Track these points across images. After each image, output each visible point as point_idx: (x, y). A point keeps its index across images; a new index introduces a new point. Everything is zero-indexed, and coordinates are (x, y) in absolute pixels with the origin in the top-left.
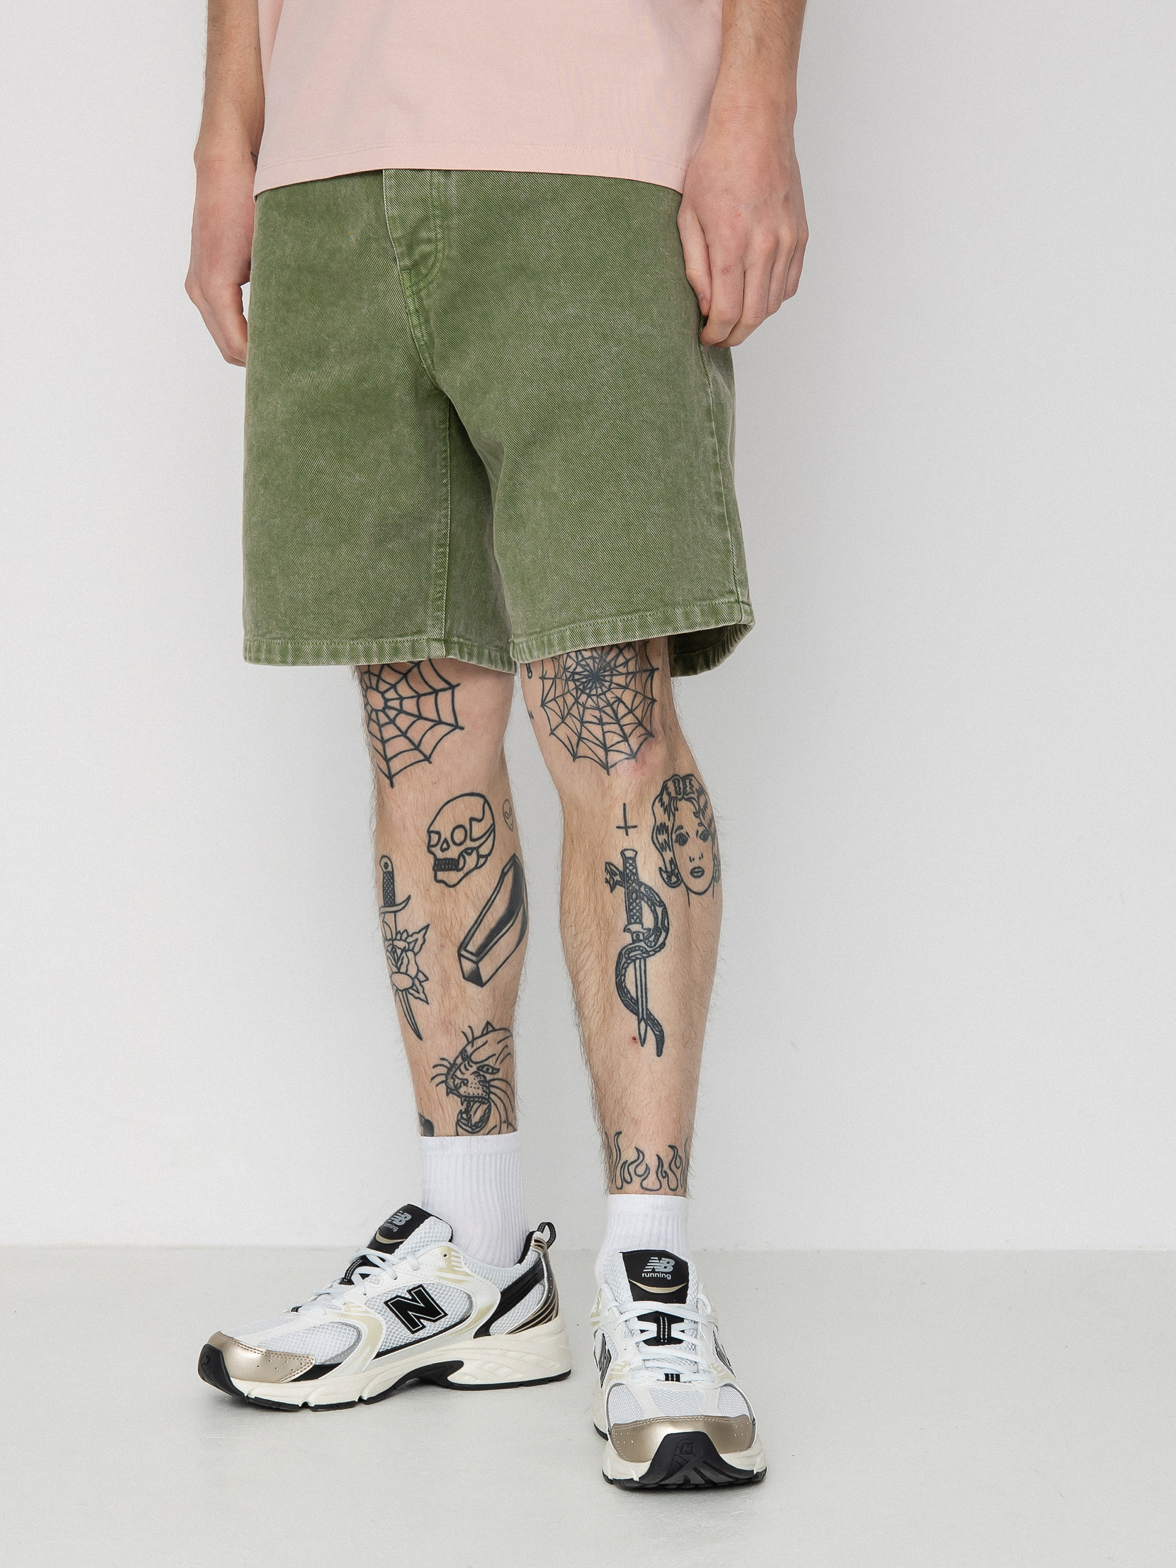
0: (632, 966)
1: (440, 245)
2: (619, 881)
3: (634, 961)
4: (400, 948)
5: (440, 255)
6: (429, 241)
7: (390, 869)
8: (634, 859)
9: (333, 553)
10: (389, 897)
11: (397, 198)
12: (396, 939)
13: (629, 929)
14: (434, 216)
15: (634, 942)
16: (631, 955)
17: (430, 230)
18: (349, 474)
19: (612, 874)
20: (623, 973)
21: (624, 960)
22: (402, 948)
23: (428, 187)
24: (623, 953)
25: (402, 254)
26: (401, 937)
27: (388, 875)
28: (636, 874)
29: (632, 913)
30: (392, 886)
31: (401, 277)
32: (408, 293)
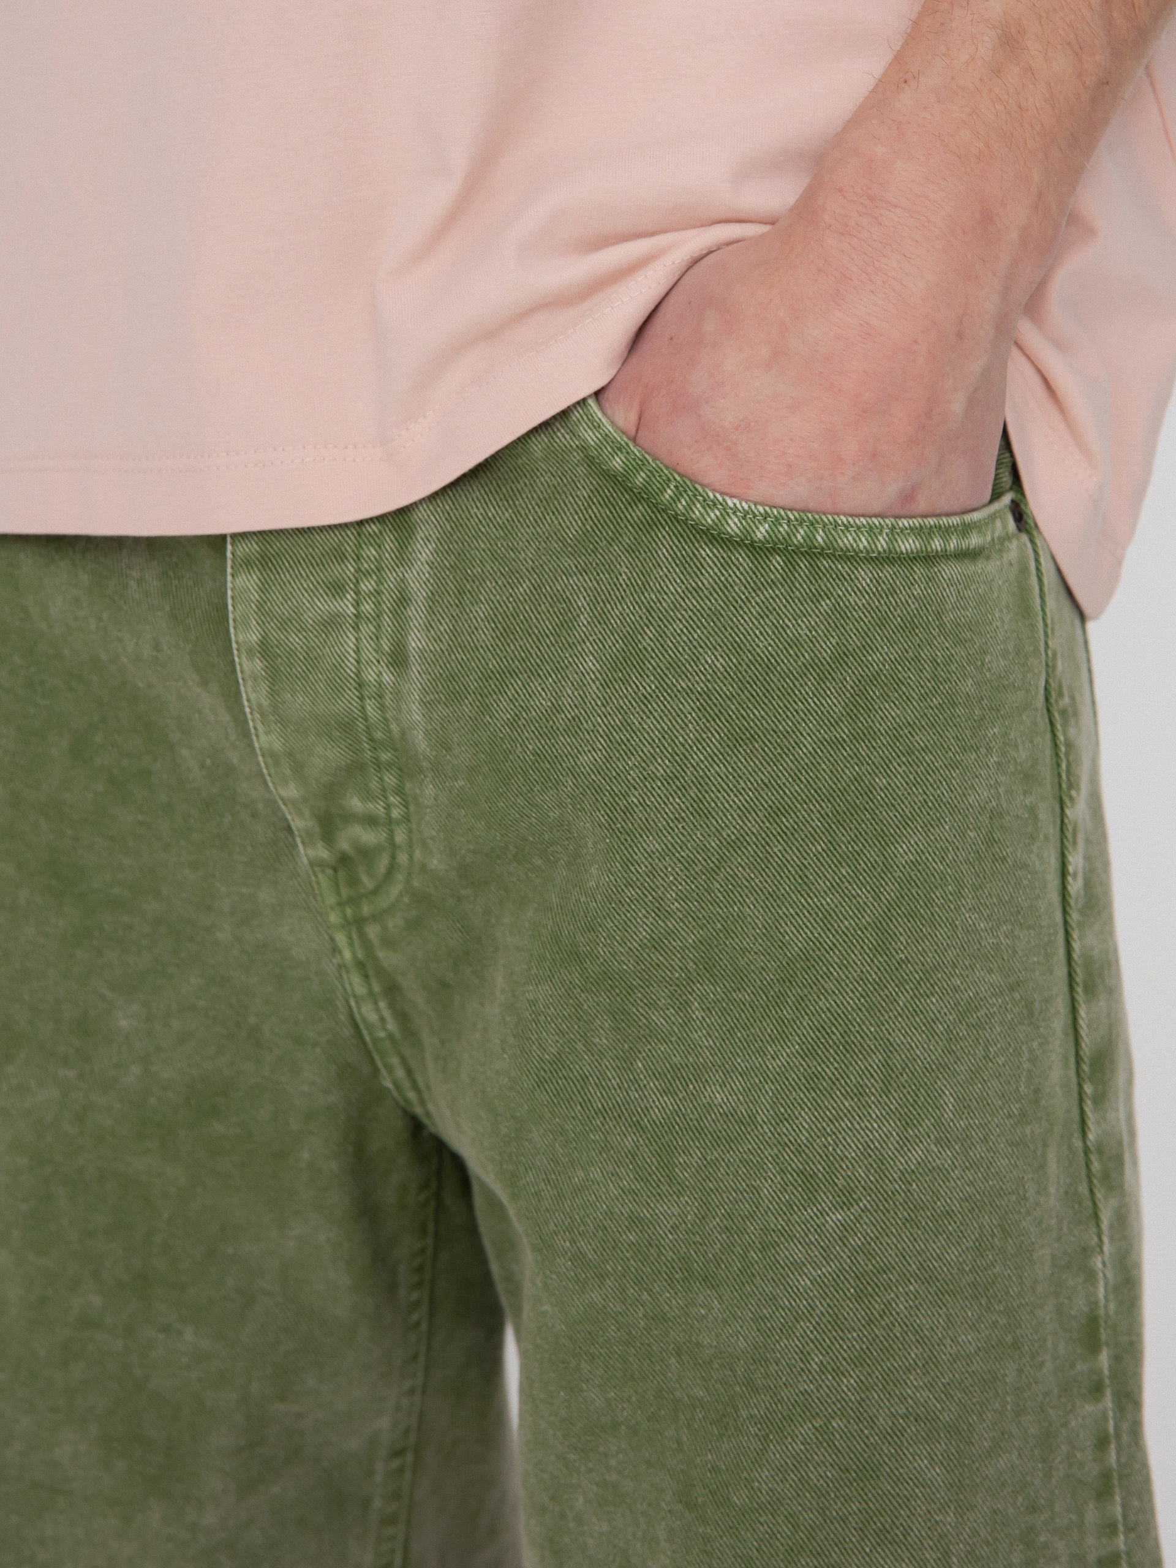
1: (401, 834)
5: (404, 857)
6: (371, 821)
14: (378, 765)
17: (369, 795)
23: (352, 694)
31: (313, 878)
32: (334, 918)
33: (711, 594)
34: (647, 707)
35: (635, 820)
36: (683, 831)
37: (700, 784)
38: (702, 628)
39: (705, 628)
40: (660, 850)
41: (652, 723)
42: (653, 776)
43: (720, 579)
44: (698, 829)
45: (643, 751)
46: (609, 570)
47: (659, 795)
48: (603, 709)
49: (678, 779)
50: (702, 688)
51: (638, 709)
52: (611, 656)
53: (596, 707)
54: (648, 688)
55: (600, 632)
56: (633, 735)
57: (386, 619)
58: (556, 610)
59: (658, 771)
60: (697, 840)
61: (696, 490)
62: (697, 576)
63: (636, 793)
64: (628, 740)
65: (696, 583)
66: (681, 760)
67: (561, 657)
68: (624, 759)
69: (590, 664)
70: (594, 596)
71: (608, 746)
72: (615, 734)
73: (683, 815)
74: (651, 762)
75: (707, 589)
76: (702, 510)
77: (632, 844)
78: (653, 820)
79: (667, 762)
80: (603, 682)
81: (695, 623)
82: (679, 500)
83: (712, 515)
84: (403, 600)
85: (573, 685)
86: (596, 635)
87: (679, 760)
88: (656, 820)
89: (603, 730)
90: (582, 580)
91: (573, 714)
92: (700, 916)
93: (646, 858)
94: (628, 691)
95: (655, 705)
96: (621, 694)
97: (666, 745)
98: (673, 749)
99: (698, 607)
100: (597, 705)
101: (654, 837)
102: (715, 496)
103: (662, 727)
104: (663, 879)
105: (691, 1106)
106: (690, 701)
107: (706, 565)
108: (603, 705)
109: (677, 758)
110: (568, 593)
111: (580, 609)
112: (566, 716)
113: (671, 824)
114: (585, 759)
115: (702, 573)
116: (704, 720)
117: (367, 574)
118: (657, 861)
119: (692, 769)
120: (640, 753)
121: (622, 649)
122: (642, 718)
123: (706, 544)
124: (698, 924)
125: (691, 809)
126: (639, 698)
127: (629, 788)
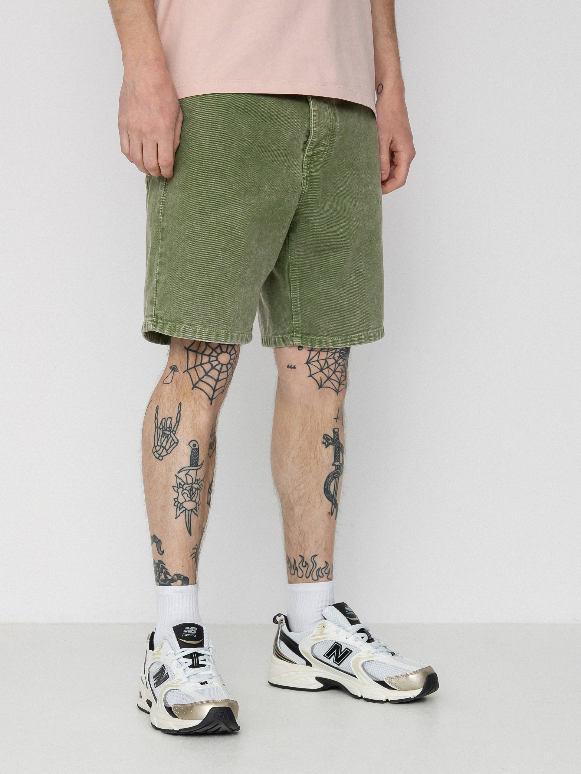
0: (334, 480)
1: (327, 148)
2: (331, 443)
3: (335, 478)
4: (195, 488)
5: (326, 153)
7: (197, 447)
8: (338, 432)
10: (195, 462)
12: (194, 484)
13: (335, 464)
15: (336, 470)
16: (334, 476)
19: (327, 439)
20: (329, 484)
21: (331, 478)
22: (196, 488)
24: (331, 475)
25: (311, 149)
26: (197, 482)
27: (196, 450)
28: (338, 439)
29: (336, 457)
30: (197, 456)
31: (304, 160)
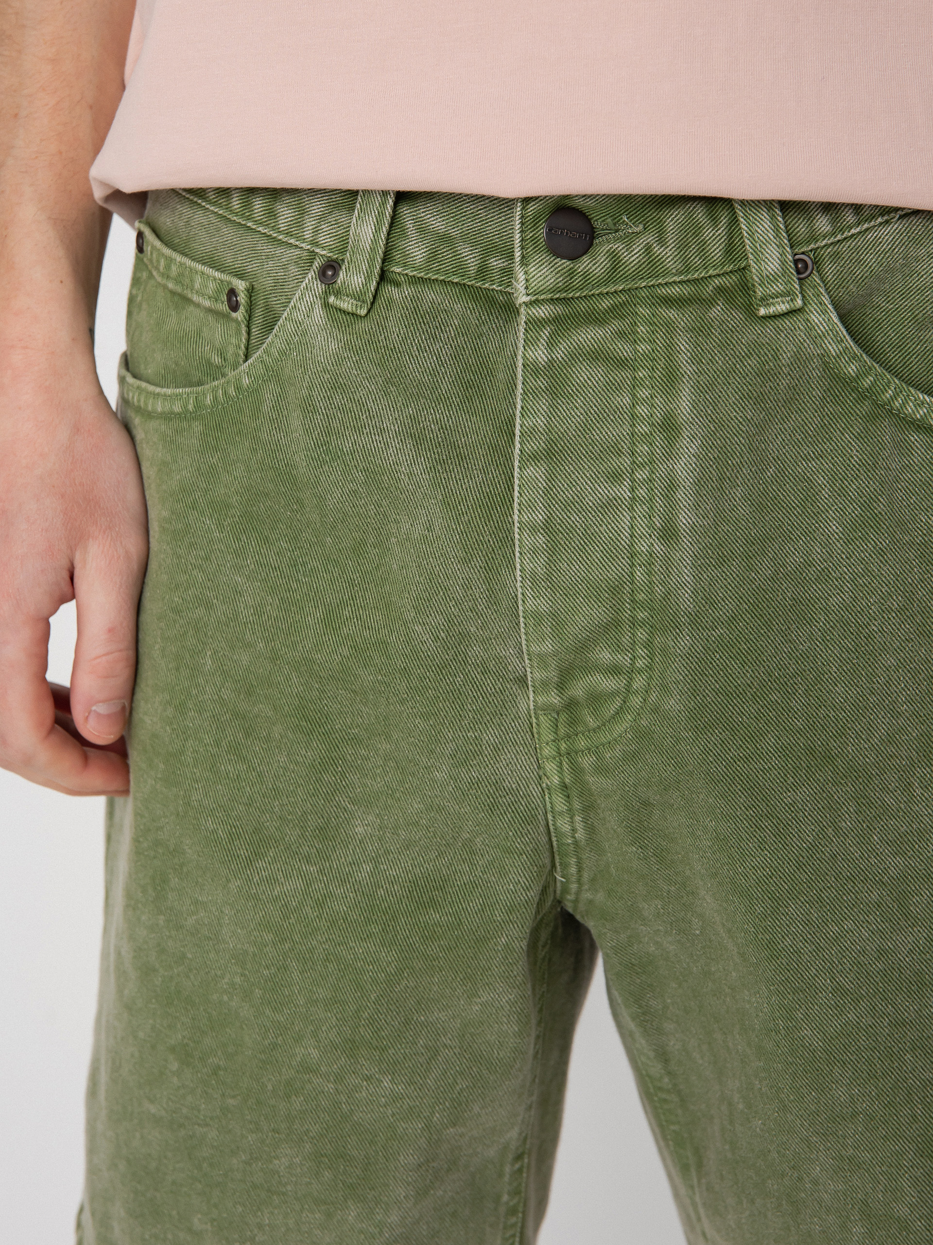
5: (636, 701)
9: (329, 1215)
11: (549, 577)
14: (634, 623)
17: (618, 648)
18: (368, 1079)
25: (545, 684)
31: (534, 720)
32: (547, 751)
33: (921, 469)
34: (884, 558)
35: (875, 643)
36: (912, 649)
37: (923, 612)
38: (916, 495)
39: (918, 495)
40: (895, 664)
41: (888, 569)
42: (889, 609)
43: (926, 457)
44: (922, 647)
45: (882, 591)
46: (842, 455)
47: (893, 623)
48: (847, 561)
49: (908, 610)
50: (920, 541)
51: (877, 560)
52: (851, 520)
53: (841, 560)
54: (883, 543)
55: (840, 503)
56: (873, 579)
57: (659, 502)
58: (799, 488)
59: (893, 605)
60: (922, 655)
61: (910, 391)
62: (909, 456)
63: (876, 623)
64: (869, 583)
65: (909, 461)
66: (910, 595)
67: (808, 524)
68: (867, 598)
69: (834, 528)
70: (832, 475)
71: (853, 588)
72: (859, 579)
73: (912, 636)
74: (888, 599)
75: (917, 465)
76: (914, 408)
77: (874, 662)
78: (889, 642)
79: (900, 598)
80: (846, 541)
81: (911, 492)
82: (896, 399)
83: (921, 412)
84: (672, 486)
85: (821, 545)
86: (837, 505)
87: (908, 596)
88: (892, 643)
89: (849, 577)
90: (819, 463)
91: (822, 566)
92: (922, 714)
93: (884, 672)
94: (868, 546)
95: (889, 556)
96: (862, 549)
97: (899, 585)
98: (904, 588)
99: (912, 479)
100: (842, 558)
101: (890, 655)
102: (924, 397)
103: (895, 572)
104: (896, 686)
105: (918, 860)
106: (913, 551)
107: (915, 448)
108: (847, 558)
109: (907, 594)
110: (808, 474)
111: (821, 486)
112: (817, 569)
113: (903, 645)
114: (834, 600)
115: (912, 453)
116: (925, 564)
117: (642, 465)
118: (893, 673)
119: (917, 602)
120: (880, 592)
121: (860, 514)
122: (880, 566)
123: (914, 432)
124: (920, 721)
125: (917, 632)
126: (877, 551)
127: (870, 620)
